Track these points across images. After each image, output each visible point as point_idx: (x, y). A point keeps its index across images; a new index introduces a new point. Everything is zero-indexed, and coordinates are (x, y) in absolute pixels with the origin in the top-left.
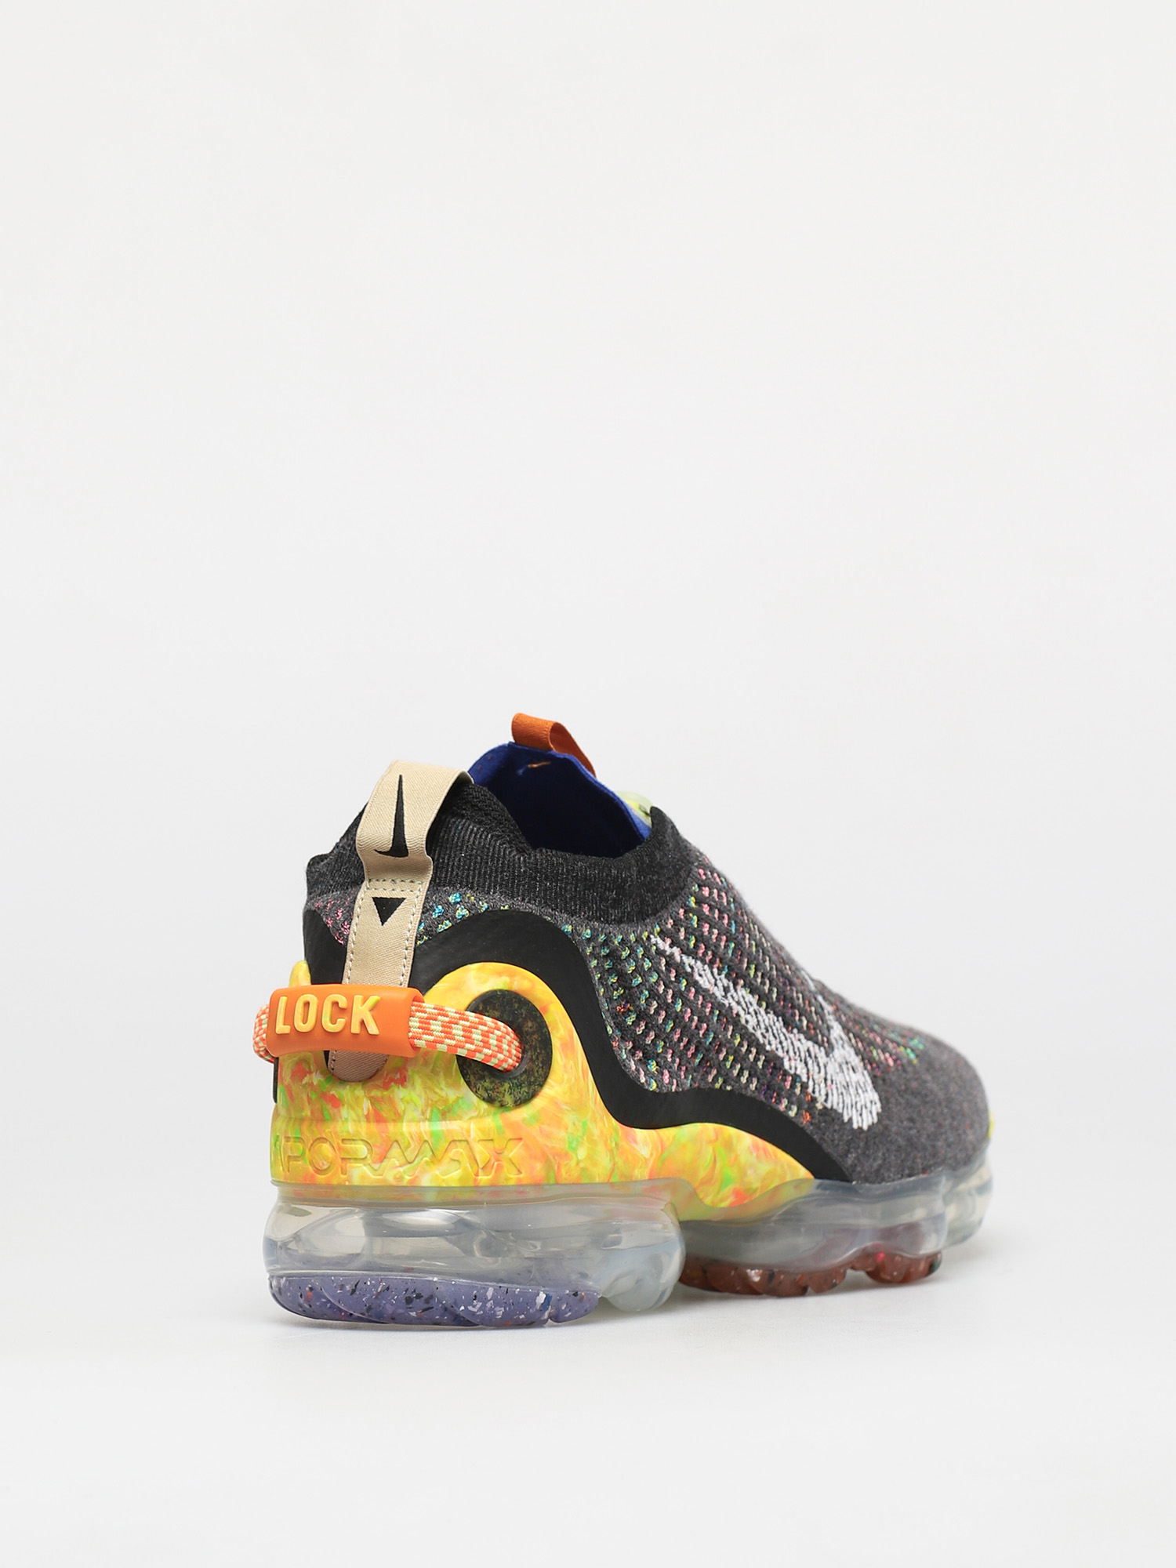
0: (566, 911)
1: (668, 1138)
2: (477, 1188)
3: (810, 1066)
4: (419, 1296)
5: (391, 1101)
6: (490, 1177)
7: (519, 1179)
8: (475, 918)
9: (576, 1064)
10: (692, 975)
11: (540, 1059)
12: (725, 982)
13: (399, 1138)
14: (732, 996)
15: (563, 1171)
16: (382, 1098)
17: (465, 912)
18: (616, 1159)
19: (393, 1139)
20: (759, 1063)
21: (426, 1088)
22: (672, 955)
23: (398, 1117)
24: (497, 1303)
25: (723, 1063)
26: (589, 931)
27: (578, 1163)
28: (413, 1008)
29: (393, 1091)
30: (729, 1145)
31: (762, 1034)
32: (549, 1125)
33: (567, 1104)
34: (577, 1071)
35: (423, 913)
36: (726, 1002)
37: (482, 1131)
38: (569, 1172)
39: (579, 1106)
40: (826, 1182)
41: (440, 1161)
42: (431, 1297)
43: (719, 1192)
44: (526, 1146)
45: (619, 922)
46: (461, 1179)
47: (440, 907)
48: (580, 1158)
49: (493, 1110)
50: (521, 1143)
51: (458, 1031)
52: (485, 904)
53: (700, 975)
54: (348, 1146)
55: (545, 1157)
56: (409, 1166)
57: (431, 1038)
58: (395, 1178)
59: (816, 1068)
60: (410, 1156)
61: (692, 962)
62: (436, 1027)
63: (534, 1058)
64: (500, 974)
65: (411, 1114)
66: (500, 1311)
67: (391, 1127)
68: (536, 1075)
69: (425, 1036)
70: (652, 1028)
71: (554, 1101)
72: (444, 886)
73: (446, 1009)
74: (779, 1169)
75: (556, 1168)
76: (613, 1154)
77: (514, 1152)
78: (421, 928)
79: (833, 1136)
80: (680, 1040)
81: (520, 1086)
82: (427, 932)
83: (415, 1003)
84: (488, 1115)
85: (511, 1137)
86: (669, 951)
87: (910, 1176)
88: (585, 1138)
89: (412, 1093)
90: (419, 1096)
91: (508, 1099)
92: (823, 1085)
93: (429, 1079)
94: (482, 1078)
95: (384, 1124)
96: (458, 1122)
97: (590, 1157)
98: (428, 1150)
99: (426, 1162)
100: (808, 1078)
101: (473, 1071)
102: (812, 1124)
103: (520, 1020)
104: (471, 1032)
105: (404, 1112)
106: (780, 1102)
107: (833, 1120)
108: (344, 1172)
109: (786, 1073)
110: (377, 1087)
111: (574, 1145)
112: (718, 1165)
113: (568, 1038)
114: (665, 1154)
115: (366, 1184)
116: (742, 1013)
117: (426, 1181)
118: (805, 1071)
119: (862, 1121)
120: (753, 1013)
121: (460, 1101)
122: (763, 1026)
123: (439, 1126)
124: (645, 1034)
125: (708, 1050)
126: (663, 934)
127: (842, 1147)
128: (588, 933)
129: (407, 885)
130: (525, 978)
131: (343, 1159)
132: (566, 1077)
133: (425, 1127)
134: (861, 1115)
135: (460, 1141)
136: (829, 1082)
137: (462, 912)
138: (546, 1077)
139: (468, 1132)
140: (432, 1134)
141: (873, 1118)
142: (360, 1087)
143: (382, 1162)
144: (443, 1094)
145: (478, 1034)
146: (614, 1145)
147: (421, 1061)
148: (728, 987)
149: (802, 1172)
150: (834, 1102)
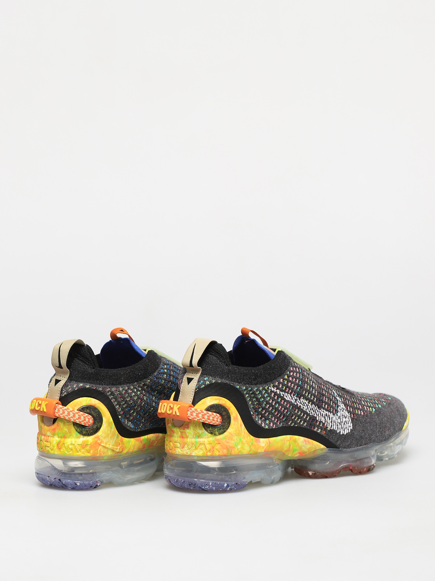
0: (237, 382)
1: (272, 441)
2: (207, 456)
3: (326, 419)
4: (192, 484)
5: (185, 433)
6: (210, 453)
7: (219, 454)
8: (211, 384)
9: (238, 423)
10: (283, 397)
11: (227, 422)
12: (296, 398)
13: (187, 443)
14: (298, 401)
15: (233, 452)
16: (183, 432)
17: (209, 383)
18: (252, 448)
19: (185, 443)
20: (307, 419)
21: (194, 430)
22: (277, 392)
23: (187, 437)
24: (213, 486)
25: (294, 419)
26: (245, 387)
27: (238, 449)
28: (189, 409)
29: (185, 430)
30: (295, 441)
31: (309, 411)
32: (228, 440)
33: (234, 434)
34: (238, 425)
35: (198, 382)
36: (296, 404)
37: (208, 441)
38: (235, 452)
39: (239, 434)
40: (331, 449)
41: (197, 449)
42: (195, 484)
43: (293, 453)
44: (221, 446)
45: (256, 384)
46: (202, 454)
47: (202, 381)
48: (238, 448)
49: (212, 436)
50: (220, 445)
51: (200, 415)
52: (214, 381)
53: (286, 397)
54: (176, 444)
55: (227, 448)
56: (189, 450)
57: (193, 417)
58: (186, 453)
59: (328, 419)
60: (190, 447)
61: (284, 393)
62: (194, 414)
63: (225, 422)
64: (216, 400)
65: (190, 436)
66: (214, 488)
67: (185, 439)
68: (225, 426)
69: (191, 416)
70: (267, 412)
71: (230, 433)
72: (205, 375)
73: (198, 409)
74: (313, 446)
75: (231, 451)
76: (250, 446)
77: (218, 447)
78: (197, 387)
79: (333, 437)
80: (277, 414)
81: (220, 429)
82: (198, 388)
83: (190, 407)
84: (211, 437)
85: (217, 443)
86: (275, 391)
87: (360, 446)
88: (240, 443)
89: (190, 431)
90: (192, 432)
91: (217, 433)
92: (330, 423)
93: (195, 428)
94: (209, 427)
95: (183, 439)
96: (202, 439)
97: (242, 448)
98: (194, 446)
99: (194, 449)
100: (325, 422)
101: (206, 426)
102: (325, 434)
103: (221, 412)
104: (204, 416)
105: (188, 436)
106: (315, 428)
107: (333, 432)
108: (175, 450)
109: (317, 421)
110: (182, 429)
111: (236, 445)
112: (291, 446)
113: (236, 416)
114: (270, 445)
115: (179, 454)
116: (302, 406)
117: (193, 454)
118: (324, 420)
119: (344, 432)
120: (306, 406)
121: (203, 434)
122: (309, 409)
123: (197, 440)
124: (265, 413)
125: (288, 416)
126: (274, 387)
127: (336, 440)
128: (244, 388)
129: (195, 375)
130: (223, 400)
131: (175, 447)
132: (234, 427)
133: (194, 440)
134: (344, 430)
135: (203, 444)
136: (333, 422)
137: (208, 383)
138: (229, 427)
139: (205, 441)
140: (195, 442)
141: (349, 431)
142: (178, 429)
143: (183, 448)
144: (198, 431)
145: (206, 416)
146: (251, 444)
147: (193, 423)
148: (297, 399)
149: (322, 446)
150: (335, 427)
